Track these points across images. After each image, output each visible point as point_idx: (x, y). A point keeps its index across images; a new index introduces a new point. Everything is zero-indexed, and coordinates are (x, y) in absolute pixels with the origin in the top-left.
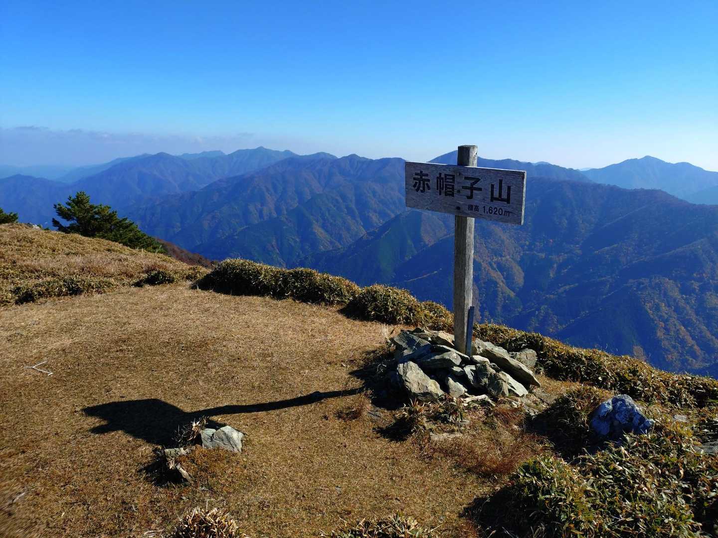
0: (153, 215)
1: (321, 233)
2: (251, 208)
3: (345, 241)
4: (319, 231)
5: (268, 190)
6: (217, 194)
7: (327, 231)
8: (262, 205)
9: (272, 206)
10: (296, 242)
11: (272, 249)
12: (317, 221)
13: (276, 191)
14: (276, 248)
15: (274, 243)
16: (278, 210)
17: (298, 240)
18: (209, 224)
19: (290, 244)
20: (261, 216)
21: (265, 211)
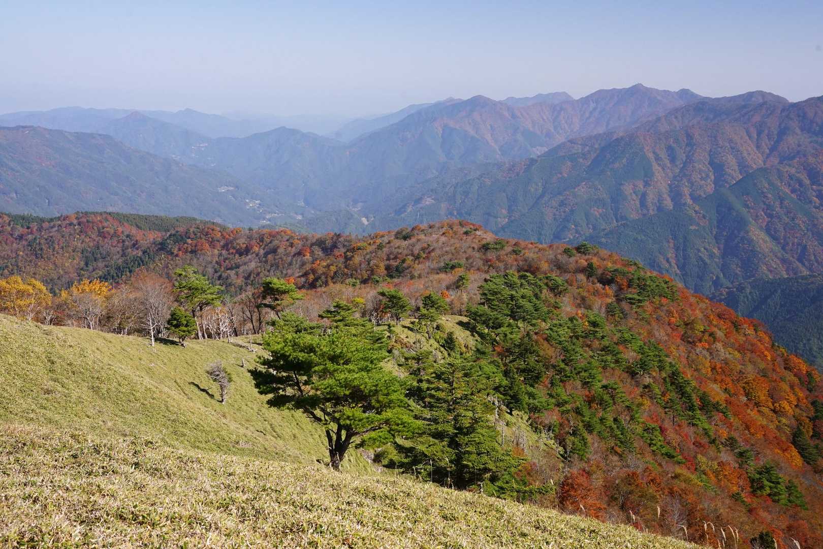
0: (466, 194)
1: (765, 242)
2: (628, 189)
3: (813, 258)
4: (758, 236)
5: (658, 159)
6: (569, 164)
7: (775, 238)
8: (647, 184)
9: (664, 188)
10: (712, 256)
11: (667, 266)
12: (756, 218)
13: (673, 160)
14: (673, 264)
15: (671, 254)
16: (676, 195)
17: (716, 251)
18: (555, 215)
19: (700, 257)
20: (643, 203)
21: (651, 197)
